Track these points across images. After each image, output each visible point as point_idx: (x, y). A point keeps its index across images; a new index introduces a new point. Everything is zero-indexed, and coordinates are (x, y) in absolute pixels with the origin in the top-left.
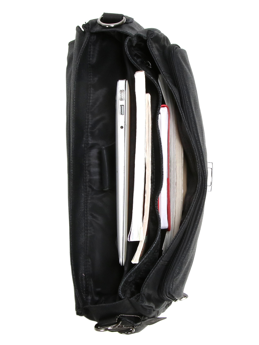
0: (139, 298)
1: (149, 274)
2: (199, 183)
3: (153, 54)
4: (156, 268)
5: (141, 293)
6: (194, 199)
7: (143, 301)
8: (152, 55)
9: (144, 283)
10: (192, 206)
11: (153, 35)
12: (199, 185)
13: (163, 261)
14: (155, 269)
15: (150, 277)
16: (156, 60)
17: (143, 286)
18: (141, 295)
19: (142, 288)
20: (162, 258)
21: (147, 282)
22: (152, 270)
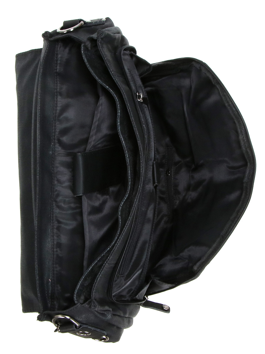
0: (91, 304)
1: (97, 278)
2: (141, 184)
3: (102, 53)
4: (103, 271)
5: (92, 298)
6: (136, 200)
7: (95, 306)
8: (102, 55)
9: (93, 289)
10: (134, 207)
11: (103, 34)
12: (140, 186)
13: (108, 264)
14: (102, 273)
15: (98, 281)
16: (105, 60)
17: (92, 292)
18: (92, 301)
19: (92, 294)
20: (107, 261)
21: (95, 287)
22: (99, 274)
